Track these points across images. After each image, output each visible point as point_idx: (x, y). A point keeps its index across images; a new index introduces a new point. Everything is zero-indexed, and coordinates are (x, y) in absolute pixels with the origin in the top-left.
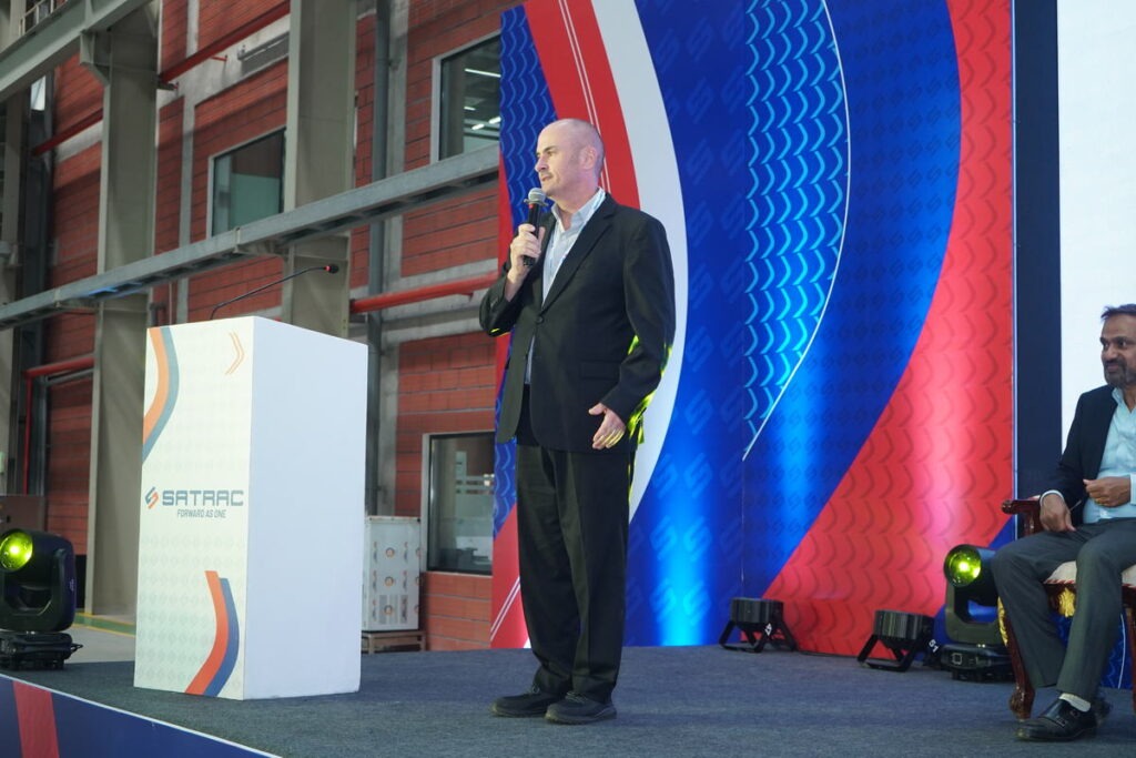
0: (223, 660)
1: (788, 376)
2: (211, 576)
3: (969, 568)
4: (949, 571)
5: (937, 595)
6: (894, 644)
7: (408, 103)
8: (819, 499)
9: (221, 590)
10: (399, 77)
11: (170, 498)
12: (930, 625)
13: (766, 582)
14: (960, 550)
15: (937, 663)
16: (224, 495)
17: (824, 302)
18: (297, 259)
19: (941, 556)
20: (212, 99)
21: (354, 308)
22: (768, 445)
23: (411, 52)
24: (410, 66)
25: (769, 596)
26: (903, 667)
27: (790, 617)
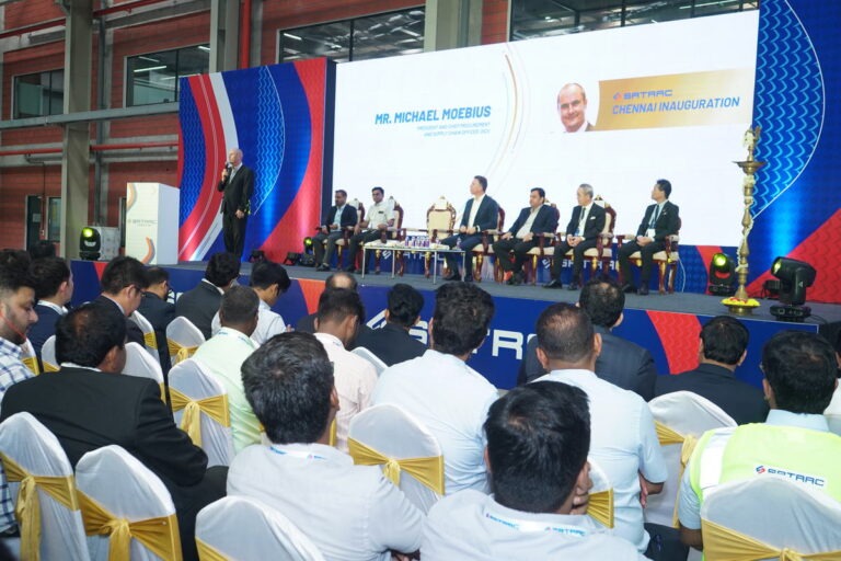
0: (151, 255)
1: (267, 194)
2: (148, 239)
3: (309, 242)
4: (305, 243)
5: (302, 249)
6: (292, 260)
7: (113, 71)
8: (274, 226)
9: (150, 242)
10: (109, 60)
11: (135, 221)
12: (300, 256)
13: (259, 245)
14: (307, 238)
15: (302, 264)
16: (151, 222)
17: (277, 177)
18: (70, 130)
19: (303, 239)
20: (13, 51)
21: (91, 148)
22: (261, 212)
23: (114, 52)
24: (114, 58)
25: (261, 249)
26: (293, 265)
27: (266, 255)
